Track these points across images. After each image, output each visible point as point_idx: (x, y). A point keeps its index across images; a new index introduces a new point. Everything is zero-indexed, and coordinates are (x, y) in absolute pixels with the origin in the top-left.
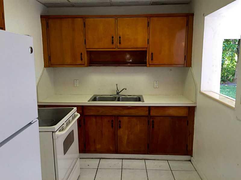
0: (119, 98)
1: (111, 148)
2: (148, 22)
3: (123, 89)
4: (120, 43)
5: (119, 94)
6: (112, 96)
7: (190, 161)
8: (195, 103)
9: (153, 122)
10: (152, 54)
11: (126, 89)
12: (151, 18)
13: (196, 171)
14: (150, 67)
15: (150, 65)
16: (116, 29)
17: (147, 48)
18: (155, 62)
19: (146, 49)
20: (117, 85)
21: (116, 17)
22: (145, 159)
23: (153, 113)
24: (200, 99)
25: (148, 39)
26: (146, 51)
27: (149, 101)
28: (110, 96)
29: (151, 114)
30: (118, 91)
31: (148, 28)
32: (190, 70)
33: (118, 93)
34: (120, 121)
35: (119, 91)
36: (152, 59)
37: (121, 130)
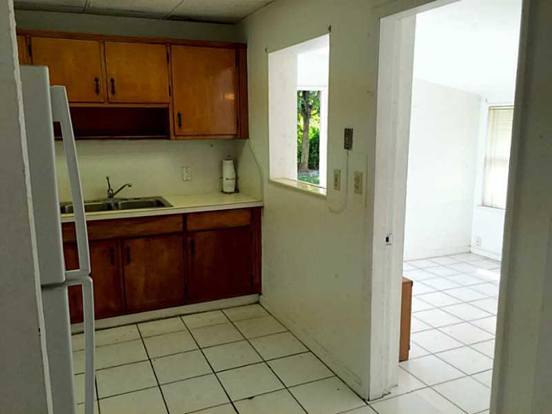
0: (116, 205)
1: (113, 305)
2: (168, 54)
3: (124, 187)
4: (113, 92)
5: (115, 196)
6: (99, 201)
7: (258, 303)
8: (261, 201)
9: (192, 243)
10: (179, 115)
11: (129, 186)
12: (172, 46)
13: (270, 316)
14: (176, 139)
15: (176, 136)
16: (103, 63)
17: (168, 104)
18: (186, 130)
19: (166, 105)
20: (108, 179)
21: (101, 38)
22: (180, 316)
23: (191, 226)
24: (268, 191)
25: (169, 87)
26: (167, 109)
27: (180, 204)
28: (94, 201)
29: (188, 228)
30: (112, 190)
31: (168, 66)
32: (246, 144)
33: (111, 196)
34: (128, 250)
35: (114, 192)
36: (180, 125)
37: (132, 265)
